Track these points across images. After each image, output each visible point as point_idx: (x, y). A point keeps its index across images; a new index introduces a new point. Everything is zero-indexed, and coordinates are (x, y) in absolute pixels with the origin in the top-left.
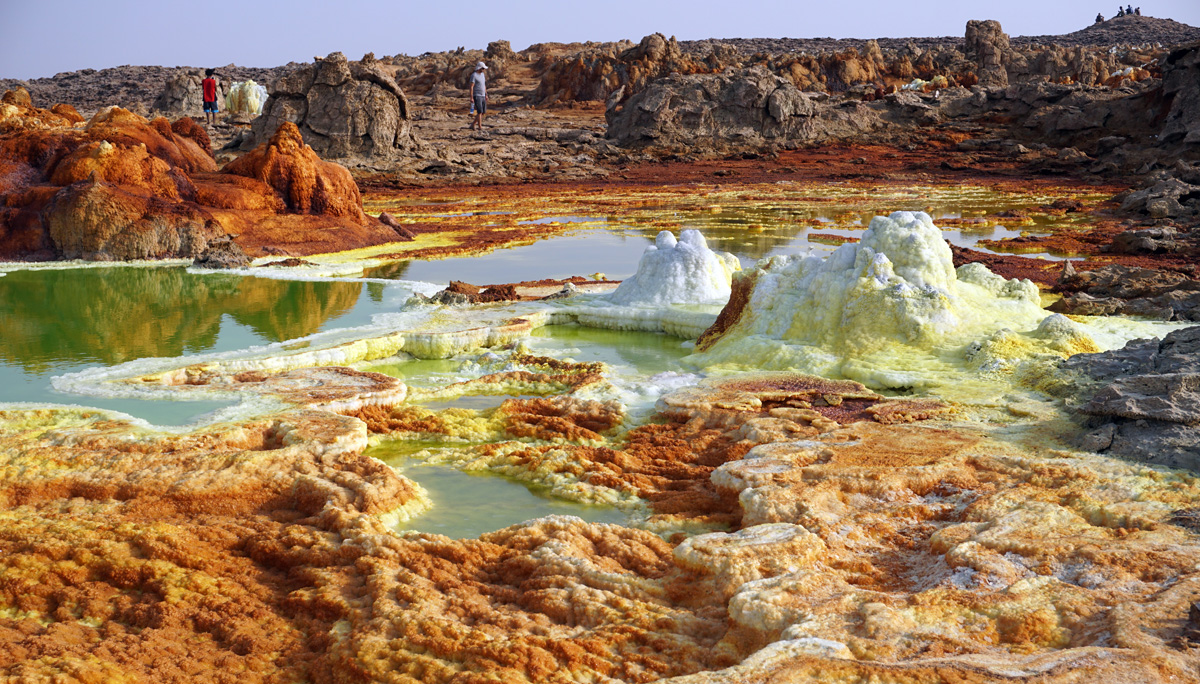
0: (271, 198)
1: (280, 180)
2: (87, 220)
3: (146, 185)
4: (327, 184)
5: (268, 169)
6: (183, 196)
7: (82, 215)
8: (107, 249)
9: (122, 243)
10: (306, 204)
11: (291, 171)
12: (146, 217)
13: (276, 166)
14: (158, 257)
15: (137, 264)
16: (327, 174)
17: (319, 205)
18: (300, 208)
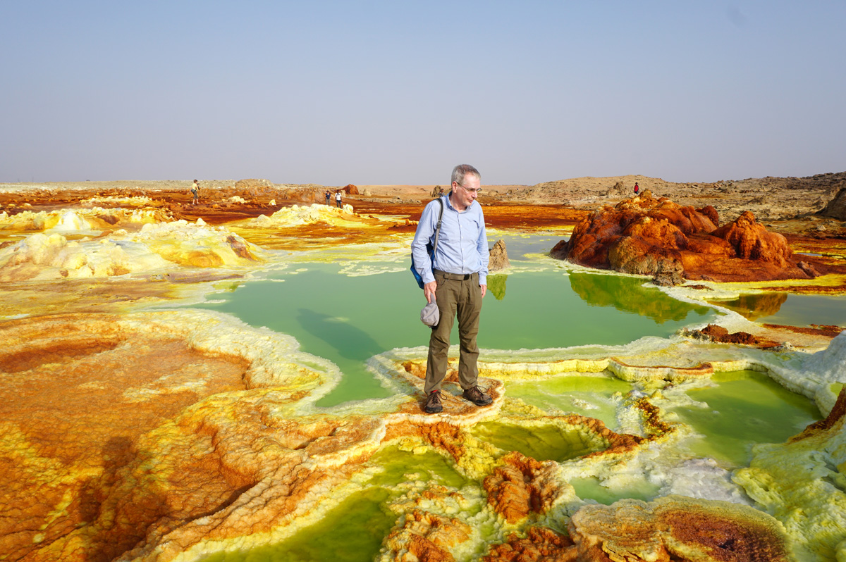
0: (728, 249)
1: (735, 240)
2: (619, 253)
3: (660, 238)
4: (764, 244)
5: (729, 235)
6: (678, 245)
7: (618, 251)
8: (624, 268)
9: (630, 266)
10: (747, 253)
11: (742, 236)
12: (646, 255)
13: (734, 233)
14: (646, 274)
15: (636, 276)
16: (765, 239)
17: (756, 254)
18: (744, 256)
